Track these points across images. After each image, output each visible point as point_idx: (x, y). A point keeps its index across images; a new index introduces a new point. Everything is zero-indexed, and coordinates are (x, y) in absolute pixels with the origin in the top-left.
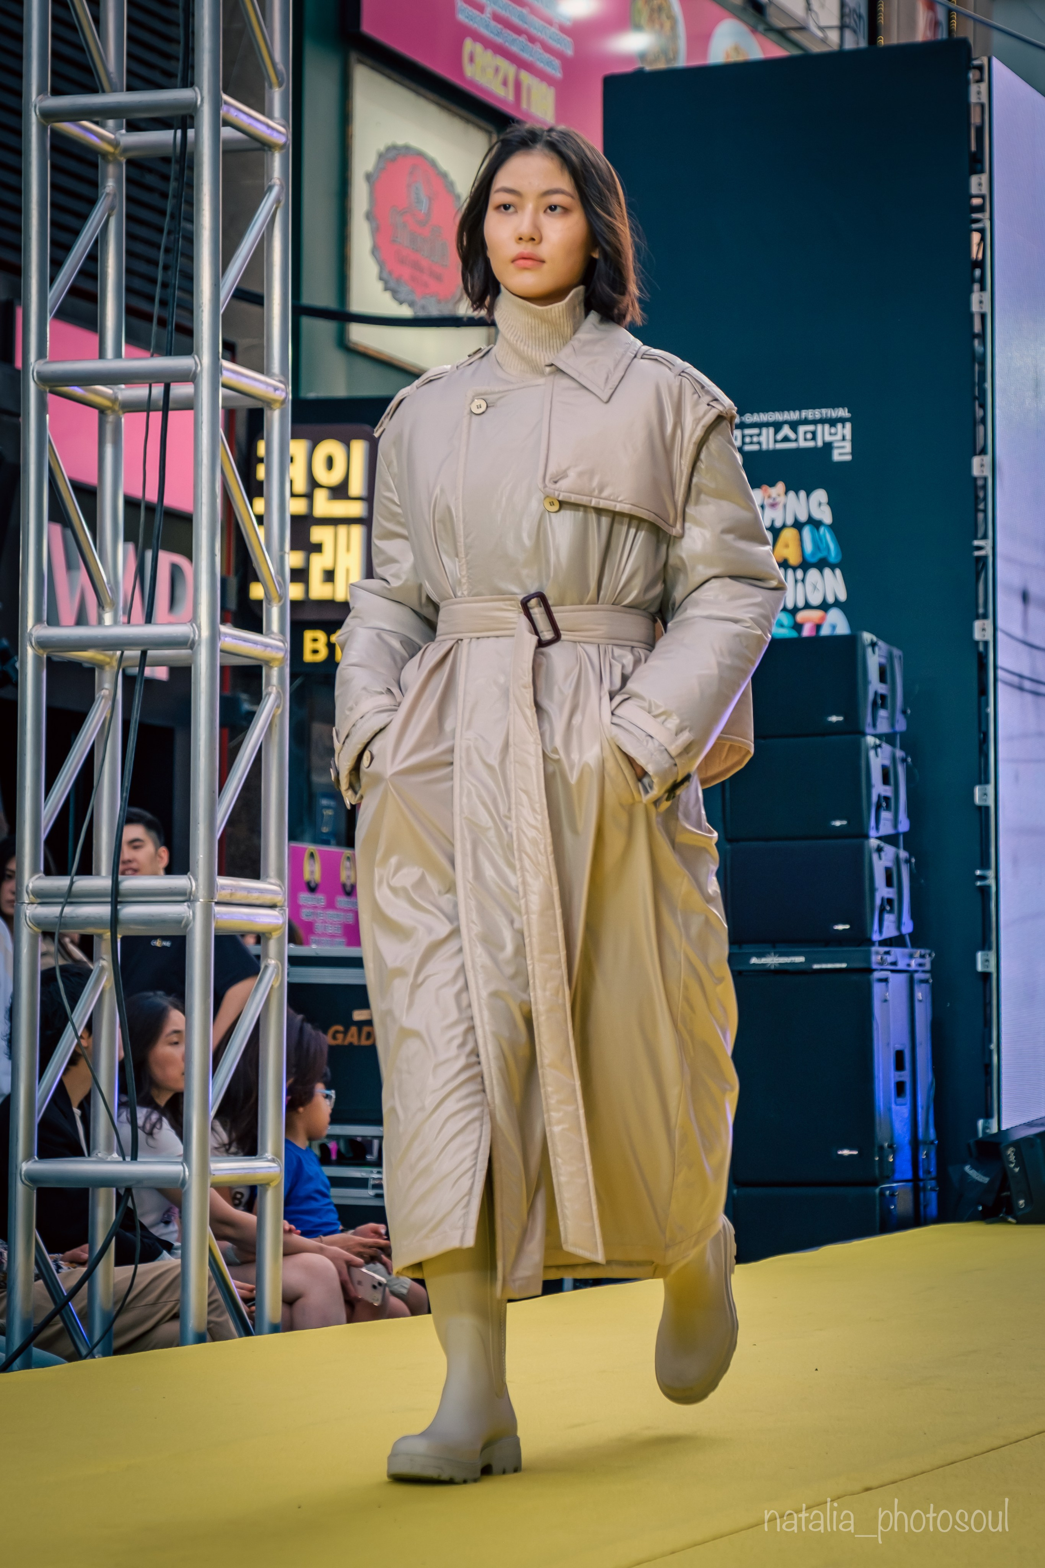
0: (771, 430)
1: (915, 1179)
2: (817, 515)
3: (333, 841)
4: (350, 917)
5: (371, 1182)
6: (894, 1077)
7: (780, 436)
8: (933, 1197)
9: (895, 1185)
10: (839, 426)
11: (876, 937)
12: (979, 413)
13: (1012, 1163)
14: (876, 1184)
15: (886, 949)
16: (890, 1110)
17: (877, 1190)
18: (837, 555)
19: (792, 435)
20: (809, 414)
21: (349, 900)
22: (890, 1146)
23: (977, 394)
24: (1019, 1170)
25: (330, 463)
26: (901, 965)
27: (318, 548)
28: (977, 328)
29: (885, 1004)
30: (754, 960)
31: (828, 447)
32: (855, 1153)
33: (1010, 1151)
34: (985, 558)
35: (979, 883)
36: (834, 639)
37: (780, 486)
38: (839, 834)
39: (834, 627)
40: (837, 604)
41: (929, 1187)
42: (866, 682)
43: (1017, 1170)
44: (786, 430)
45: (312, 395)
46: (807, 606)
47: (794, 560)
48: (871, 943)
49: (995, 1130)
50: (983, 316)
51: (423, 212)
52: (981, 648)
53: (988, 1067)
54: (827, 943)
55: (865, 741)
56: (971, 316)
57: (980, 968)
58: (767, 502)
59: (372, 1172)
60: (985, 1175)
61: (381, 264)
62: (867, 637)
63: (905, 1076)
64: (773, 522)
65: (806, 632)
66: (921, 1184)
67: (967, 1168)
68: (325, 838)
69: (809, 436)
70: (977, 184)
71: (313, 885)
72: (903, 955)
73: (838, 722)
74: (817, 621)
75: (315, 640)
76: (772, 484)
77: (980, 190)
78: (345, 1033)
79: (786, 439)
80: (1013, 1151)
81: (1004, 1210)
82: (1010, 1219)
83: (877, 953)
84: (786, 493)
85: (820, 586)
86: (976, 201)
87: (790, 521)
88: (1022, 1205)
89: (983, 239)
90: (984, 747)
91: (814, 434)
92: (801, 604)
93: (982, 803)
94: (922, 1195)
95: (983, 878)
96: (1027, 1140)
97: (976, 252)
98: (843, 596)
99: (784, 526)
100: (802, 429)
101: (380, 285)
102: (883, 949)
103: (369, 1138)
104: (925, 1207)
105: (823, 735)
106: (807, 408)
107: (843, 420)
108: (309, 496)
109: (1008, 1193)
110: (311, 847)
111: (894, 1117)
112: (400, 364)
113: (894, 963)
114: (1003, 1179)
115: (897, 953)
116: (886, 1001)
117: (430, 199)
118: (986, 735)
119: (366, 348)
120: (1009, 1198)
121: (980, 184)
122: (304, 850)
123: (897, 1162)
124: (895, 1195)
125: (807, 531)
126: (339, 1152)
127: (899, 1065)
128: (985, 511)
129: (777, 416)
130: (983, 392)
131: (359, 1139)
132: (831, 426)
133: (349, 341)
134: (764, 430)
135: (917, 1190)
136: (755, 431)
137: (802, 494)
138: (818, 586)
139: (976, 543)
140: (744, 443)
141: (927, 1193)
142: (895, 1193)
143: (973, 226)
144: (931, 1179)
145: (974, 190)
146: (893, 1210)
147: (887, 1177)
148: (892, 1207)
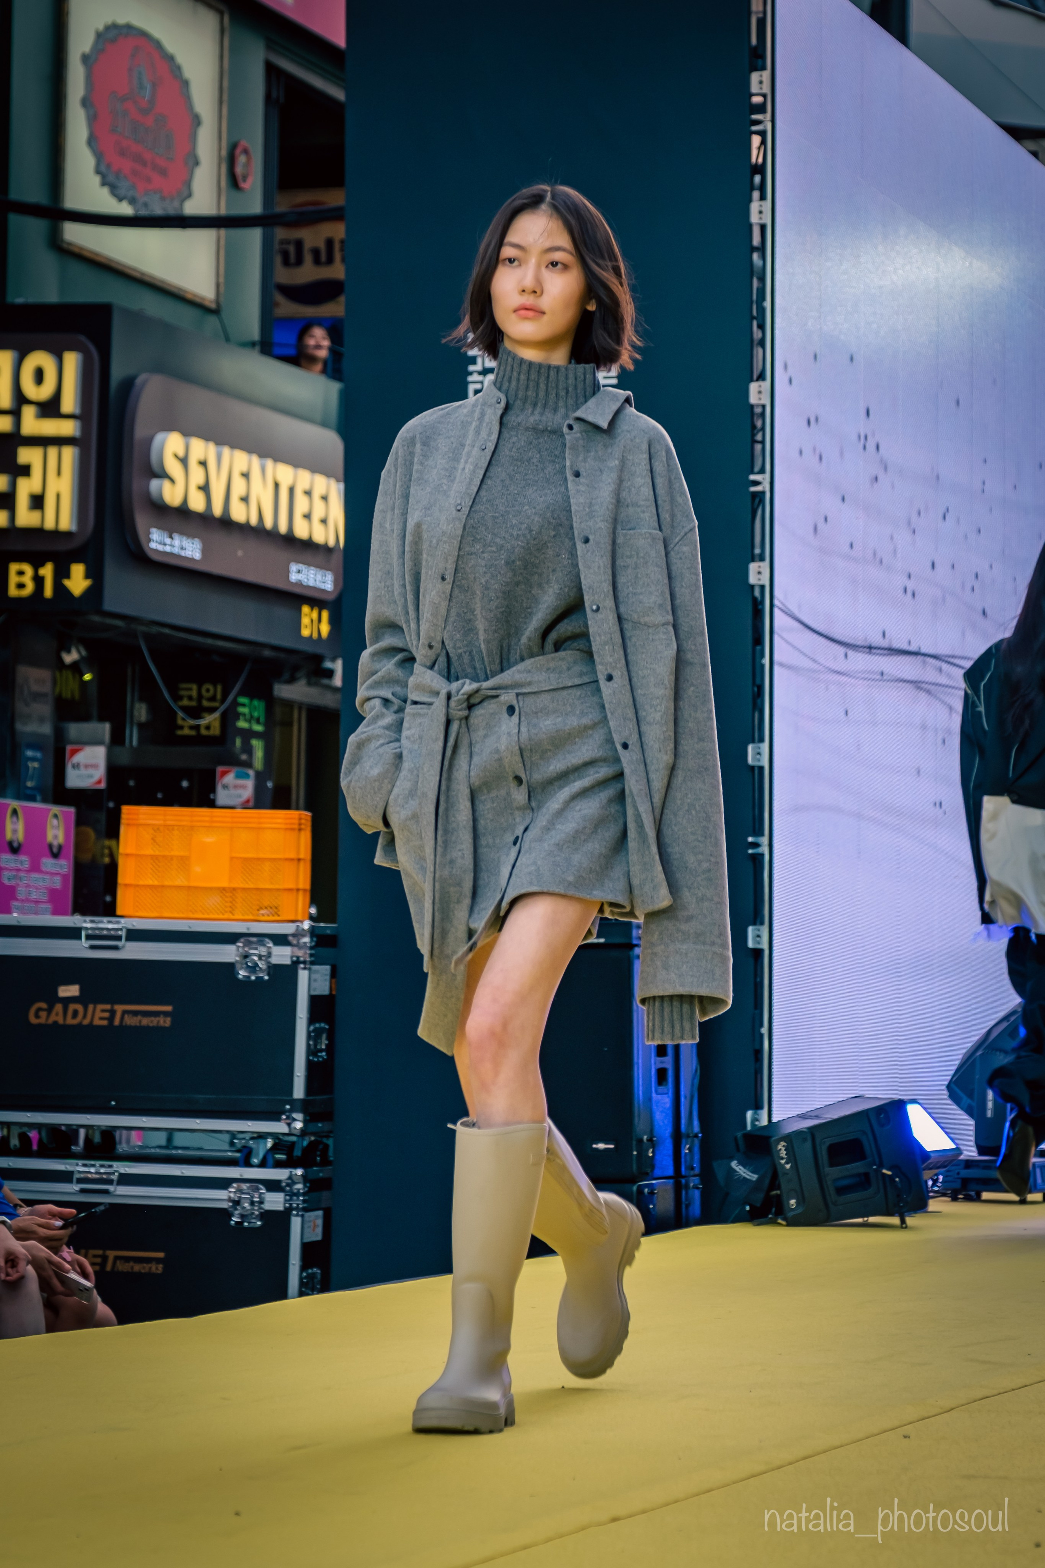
1: (677, 1176)
3: (38, 798)
4: (58, 881)
5: (76, 1176)
6: (655, 1063)
8: (696, 1195)
9: (654, 1182)
12: (757, 334)
13: (782, 1158)
14: (633, 1181)
16: (650, 1099)
17: (635, 1188)
21: (56, 862)
22: (650, 1140)
23: (755, 313)
24: (791, 1166)
25: (39, 377)
27: (25, 471)
28: (756, 241)
32: (612, 1146)
33: (781, 1146)
34: (763, 493)
35: (750, 851)
41: (692, 1185)
43: (788, 1166)
45: (20, 300)
49: (764, 1122)
50: (763, 228)
51: (146, 98)
52: (757, 593)
53: (758, 1053)
56: (750, 226)
57: (751, 944)
59: (77, 1165)
60: (753, 1172)
61: (99, 156)
63: (668, 1064)
66: (683, 1181)
67: (734, 1164)
68: (29, 792)
70: (758, 82)
71: (15, 845)
75: (21, 573)
77: (761, 88)
78: (49, 1010)
80: (784, 1146)
81: (774, 1210)
82: (780, 1221)
86: (757, 100)
88: (793, 1205)
89: (763, 142)
90: (759, 701)
93: (756, 764)
94: (684, 1192)
95: (756, 845)
96: (799, 1133)
97: (755, 156)
101: (97, 179)
103: (75, 1127)
104: (687, 1206)
108: (15, 413)
109: (778, 1192)
110: (14, 804)
111: (654, 1107)
112: (120, 268)
114: (774, 1178)
117: (154, 85)
118: (761, 688)
119: (81, 248)
120: (779, 1197)
121: (761, 82)
122: (8, 805)
123: (657, 1157)
126: (40, 1141)
128: (763, 442)
130: (762, 311)
131: (63, 1128)
133: (62, 241)
135: (678, 1188)
139: (752, 477)
141: (690, 1192)
142: (655, 1192)
143: (754, 128)
144: (695, 1176)
145: (754, 88)
146: (652, 1210)
147: (647, 1174)
148: (651, 1206)
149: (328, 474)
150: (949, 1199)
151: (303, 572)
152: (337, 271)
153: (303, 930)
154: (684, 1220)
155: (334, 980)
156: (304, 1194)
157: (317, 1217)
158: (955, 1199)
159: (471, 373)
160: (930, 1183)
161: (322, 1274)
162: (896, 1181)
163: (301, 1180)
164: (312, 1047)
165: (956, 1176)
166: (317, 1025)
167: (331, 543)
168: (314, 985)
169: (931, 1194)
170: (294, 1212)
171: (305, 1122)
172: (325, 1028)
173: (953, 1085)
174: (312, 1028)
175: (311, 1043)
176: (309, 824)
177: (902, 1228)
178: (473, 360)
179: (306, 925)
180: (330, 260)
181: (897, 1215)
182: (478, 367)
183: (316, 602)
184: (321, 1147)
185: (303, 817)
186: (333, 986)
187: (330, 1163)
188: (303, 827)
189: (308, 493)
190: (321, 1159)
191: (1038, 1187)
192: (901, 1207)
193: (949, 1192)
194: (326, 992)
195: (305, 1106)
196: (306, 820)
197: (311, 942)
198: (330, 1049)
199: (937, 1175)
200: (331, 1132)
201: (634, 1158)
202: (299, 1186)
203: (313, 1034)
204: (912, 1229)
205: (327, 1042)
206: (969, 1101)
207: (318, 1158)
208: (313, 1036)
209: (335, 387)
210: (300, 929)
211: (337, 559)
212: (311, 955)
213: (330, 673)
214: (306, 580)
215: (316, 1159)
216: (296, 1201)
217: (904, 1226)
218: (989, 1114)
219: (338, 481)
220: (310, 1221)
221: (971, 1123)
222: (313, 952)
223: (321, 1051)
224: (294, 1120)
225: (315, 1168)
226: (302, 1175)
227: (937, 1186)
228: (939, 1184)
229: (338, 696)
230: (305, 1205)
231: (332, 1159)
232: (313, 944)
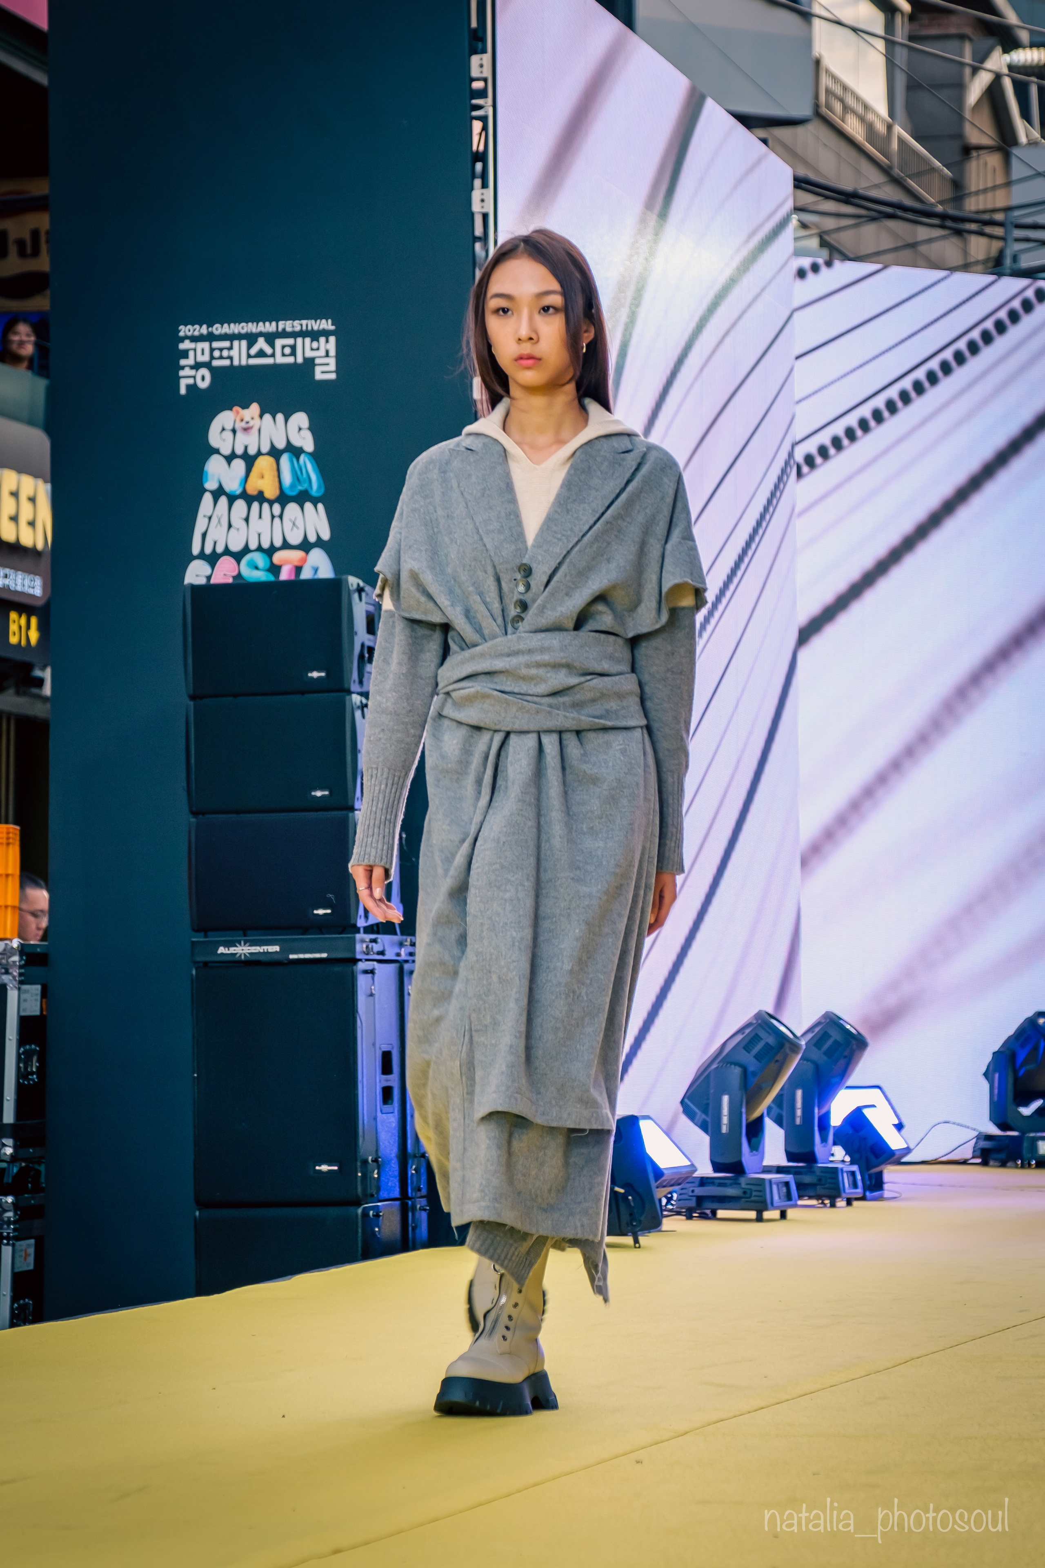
0: (244, 343)
1: (404, 1197)
2: (296, 442)
6: (380, 1081)
7: (253, 351)
8: (423, 1217)
9: (379, 1204)
10: (322, 340)
11: (361, 923)
14: (359, 1204)
15: (373, 936)
16: (376, 1118)
17: (360, 1211)
18: (319, 487)
19: (268, 350)
20: (288, 325)
22: (375, 1161)
26: (390, 955)
28: (479, 230)
29: (371, 998)
30: (222, 950)
31: (310, 363)
32: (336, 1168)
36: (316, 584)
37: (255, 408)
38: (320, 806)
39: (316, 570)
40: (320, 543)
41: (418, 1206)
42: (352, 633)
44: (261, 344)
46: (286, 545)
47: (271, 492)
48: (356, 929)
50: (483, 219)
54: (305, 930)
55: (351, 700)
56: (473, 215)
58: (239, 425)
62: (353, 581)
63: (393, 1080)
64: (246, 448)
65: (285, 575)
66: (410, 1202)
69: (287, 351)
70: (479, 66)
72: (392, 944)
73: (319, 678)
74: (297, 564)
76: (246, 406)
77: (482, 73)
79: (261, 354)
83: (363, 941)
84: (261, 416)
85: (300, 522)
86: (477, 85)
87: (265, 449)
89: (485, 128)
91: (293, 348)
92: (278, 543)
94: (410, 1214)
97: (476, 144)
98: (326, 535)
99: (259, 453)
100: (279, 343)
102: (368, 937)
104: (414, 1229)
105: (303, 693)
106: (286, 319)
107: (326, 334)
111: (379, 1127)
113: (382, 953)
115: (385, 941)
116: (372, 995)
121: (483, 66)
123: (382, 1179)
124: (380, 1216)
125: (285, 459)
127: (386, 1068)
129: (251, 328)
132: (312, 341)
134: (236, 343)
135: (405, 1210)
136: (227, 344)
137: (280, 417)
138: (297, 523)
140: (212, 357)
141: (417, 1214)
142: (381, 1214)
143: (475, 113)
144: (422, 1197)
145: (475, 73)
146: (377, 1233)
147: (372, 1195)
148: (377, 1229)
149: (36, 475)
150: (684, 1218)
151: (11, 577)
152: (43, 264)
153: (12, 948)
154: (411, 1243)
155: (44, 1000)
156: (14, 1223)
157: (29, 1246)
158: (690, 1217)
159: (183, 368)
160: (664, 1201)
161: (34, 1304)
162: (628, 1199)
163: (12, 1208)
164: (22, 1070)
165: (691, 1194)
166: (28, 1047)
167: (40, 546)
168: (23, 1005)
169: (665, 1213)
170: (5, 1241)
171: (15, 1147)
172: (36, 1049)
173: (686, 1100)
174: (22, 1050)
175: (21, 1065)
176: (18, 838)
177: (635, 1247)
178: (185, 354)
179: (15, 943)
180: (36, 253)
181: (630, 1234)
182: (190, 361)
183: (25, 608)
184: (32, 1173)
185: (11, 830)
186: (44, 1006)
187: (42, 1190)
188: (11, 841)
189: (15, 494)
190: (32, 1186)
191: (775, 1204)
192: (635, 1226)
193: (684, 1210)
194: (37, 1013)
195: (14, 1131)
196: (15, 834)
197: (20, 961)
198: (41, 1071)
199: (671, 1193)
200: (43, 1157)
201: (359, 1180)
202: (10, 1214)
203: (23, 1057)
204: (646, 1248)
205: (38, 1065)
206: (704, 1116)
207: (30, 1185)
208: (23, 1059)
209: (41, 384)
210: (9, 947)
211: (46, 563)
212: (20, 975)
213: (40, 682)
214: (14, 586)
215: (28, 1186)
216: (6, 1229)
217: (637, 1245)
218: (724, 1129)
219: (46, 482)
220: (21, 1250)
221: (706, 1139)
222: (23, 971)
223: (32, 1073)
224: (4, 1145)
225: (26, 1195)
226: (12, 1203)
227: (672, 1205)
228: (673, 1202)
229: (48, 706)
230: (17, 1234)
231: (44, 1185)
232: (23, 962)
